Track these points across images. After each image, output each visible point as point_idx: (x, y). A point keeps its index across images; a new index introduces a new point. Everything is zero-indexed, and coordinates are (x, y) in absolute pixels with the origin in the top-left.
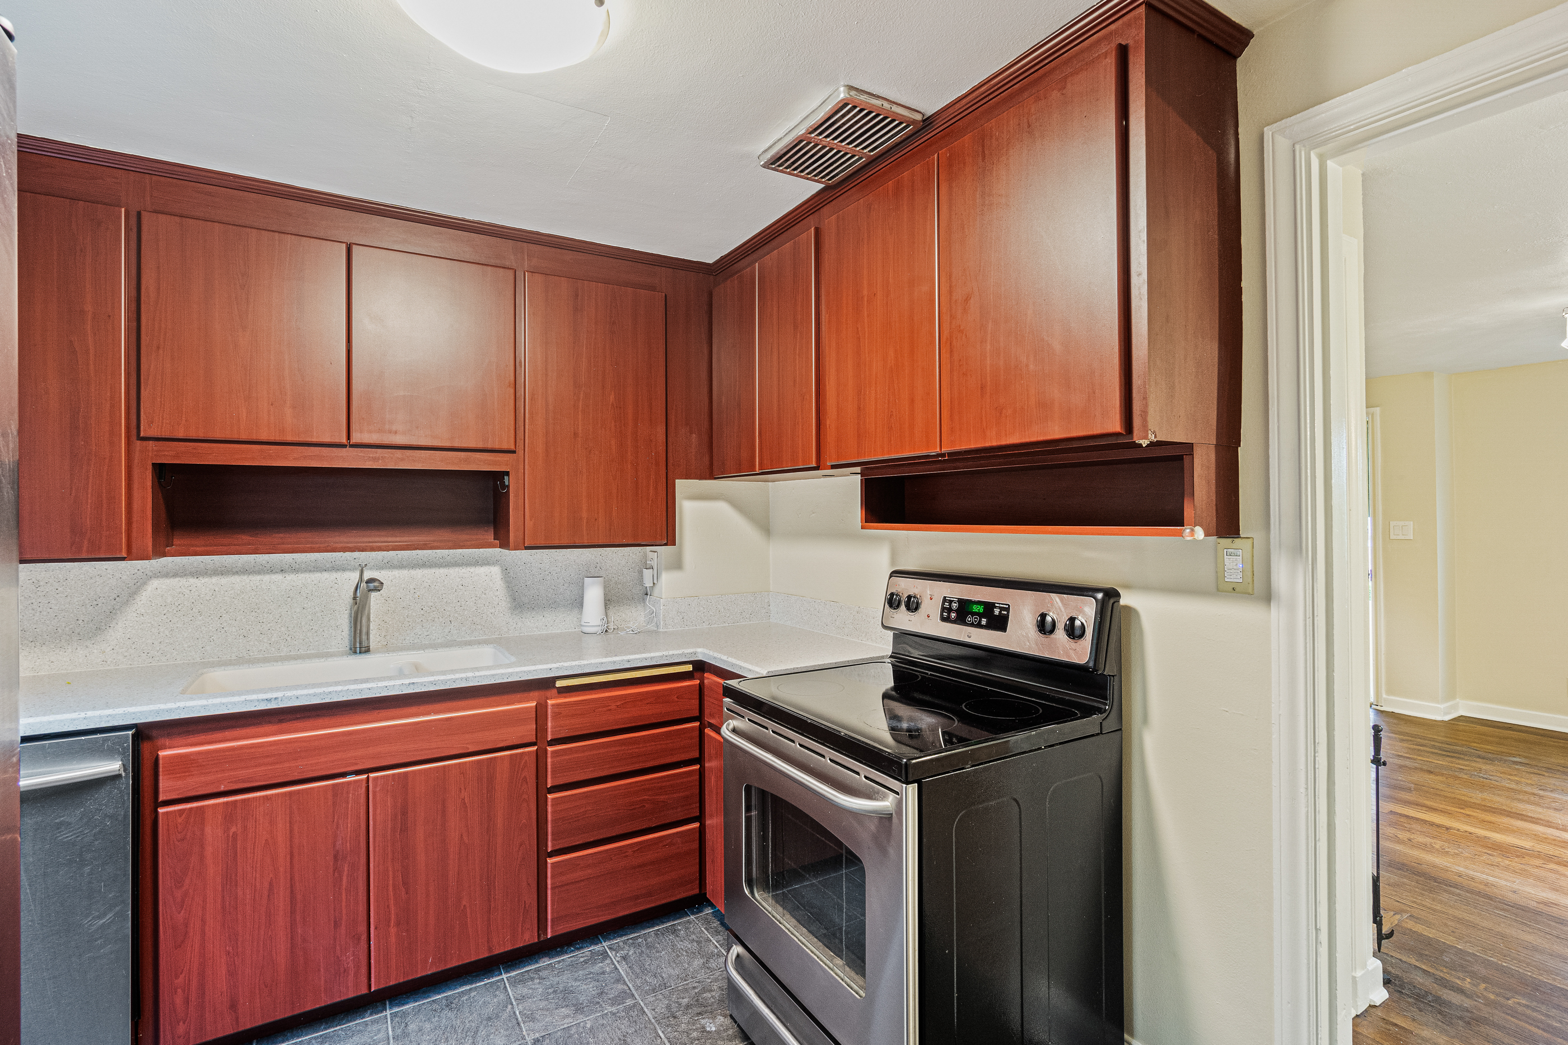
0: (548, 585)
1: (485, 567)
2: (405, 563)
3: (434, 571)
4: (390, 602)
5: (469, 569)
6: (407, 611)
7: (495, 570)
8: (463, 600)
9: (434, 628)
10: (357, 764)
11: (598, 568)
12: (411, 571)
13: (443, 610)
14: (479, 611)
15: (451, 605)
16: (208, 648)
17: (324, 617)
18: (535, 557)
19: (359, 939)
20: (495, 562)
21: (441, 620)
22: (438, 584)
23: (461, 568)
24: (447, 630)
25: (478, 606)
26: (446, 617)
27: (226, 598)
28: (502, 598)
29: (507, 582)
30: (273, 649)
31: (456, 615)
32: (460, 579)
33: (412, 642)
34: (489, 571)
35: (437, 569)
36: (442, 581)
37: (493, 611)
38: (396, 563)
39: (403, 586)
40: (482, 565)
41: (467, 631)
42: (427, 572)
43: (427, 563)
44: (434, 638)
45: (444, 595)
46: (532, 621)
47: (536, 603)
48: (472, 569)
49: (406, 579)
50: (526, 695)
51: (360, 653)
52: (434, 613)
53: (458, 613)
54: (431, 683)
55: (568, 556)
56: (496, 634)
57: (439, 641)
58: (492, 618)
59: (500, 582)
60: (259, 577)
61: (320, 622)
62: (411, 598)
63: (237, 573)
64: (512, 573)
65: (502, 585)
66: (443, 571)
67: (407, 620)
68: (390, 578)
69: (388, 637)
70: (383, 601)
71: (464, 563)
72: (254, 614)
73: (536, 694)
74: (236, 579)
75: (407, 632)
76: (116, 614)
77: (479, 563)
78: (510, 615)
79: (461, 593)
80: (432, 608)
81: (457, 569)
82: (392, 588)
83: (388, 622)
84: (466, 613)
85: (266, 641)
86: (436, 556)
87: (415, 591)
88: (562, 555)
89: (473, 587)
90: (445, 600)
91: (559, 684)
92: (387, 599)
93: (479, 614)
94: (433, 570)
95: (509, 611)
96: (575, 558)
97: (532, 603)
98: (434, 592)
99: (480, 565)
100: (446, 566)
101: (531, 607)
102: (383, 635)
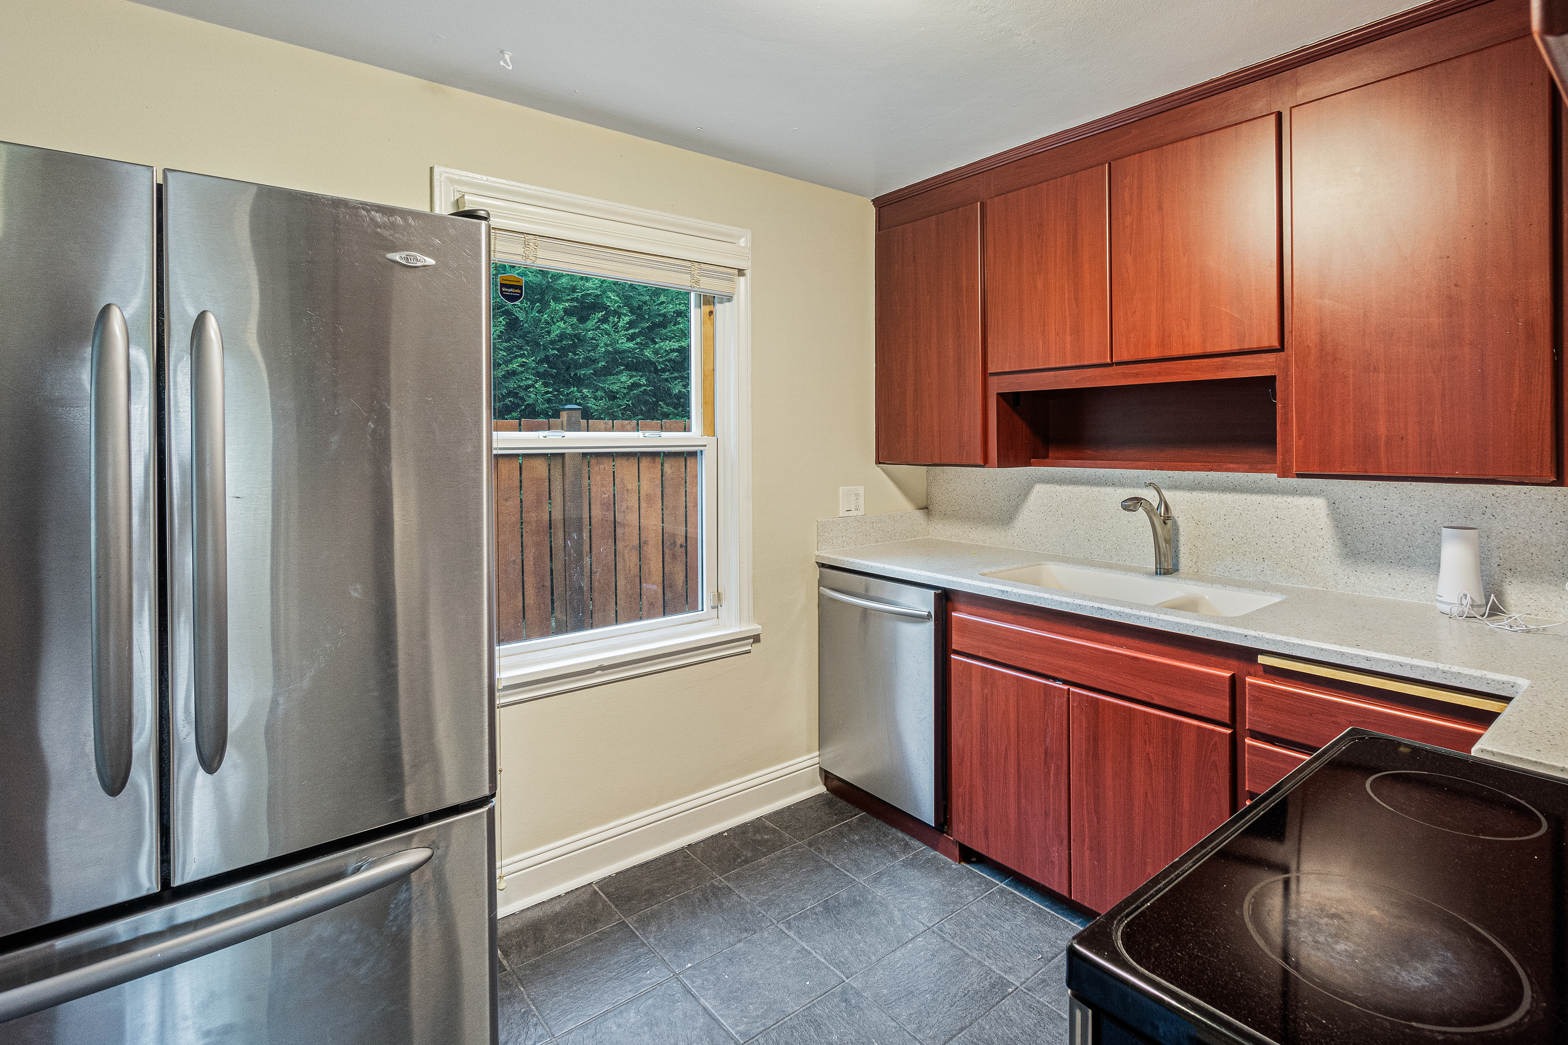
0: (1397, 532)
1: (1306, 498)
2: (1215, 485)
3: (1245, 497)
4: (1201, 526)
5: (1285, 498)
6: (1217, 539)
7: (1319, 504)
8: (1278, 536)
9: (1245, 563)
10: (1060, 672)
11: (1489, 514)
12: (1221, 494)
13: (1255, 544)
14: (1298, 552)
15: (1264, 540)
16: (1066, 545)
17: (1144, 532)
18: (1377, 489)
19: (1062, 841)
20: (1319, 492)
21: (1253, 555)
22: (1250, 513)
23: (1276, 496)
24: (1259, 569)
25: (1297, 545)
26: (1259, 552)
27: (1077, 505)
28: (1328, 541)
29: (1336, 520)
30: (1108, 556)
31: (1270, 553)
32: (1275, 510)
33: (1221, 574)
34: (1311, 503)
35: (1249, 495)
36: (1254, 509)
37: (1316, 555)
38: (1206, 484)
39: (1213, 510)
40: (1301, 495)
41: (1283, 574)
42: (1237, 498)
43: (1238, 487)
44: (1245, 574)
45: (1256, 526)
46: (1371, 578)
47: (1377, 554)
48: (1290, 499)
49: (1216, 503)
50: (1221, 660)
51: (1160, 574)
52: (1245, 545)
53: (1272, 550)
54: (1117, 613)
55: (1432, 492)
56: (1320, 584)
57: (1251, 579)
58: (1315, 563)
59: (1326, 519)
60: (1097, 489)
61: (1141, 537)
62: (1221, 524)
63: (1083, 484)
64: (1342, 510)
65: (1329, 523)
66: (1255, 498)
67: (1217, 548)
68: (1201, 501)
69: (1199, 564)
70: (1195, 524)
71: (1280, 490)
72: (1094, 521)
73: (1234, 663)
74: (1083, 489)
75: (1217, 562)
76: (1018, 508)
77: (1298, 492)
78: (1339, 564)
79: (1276, 527)
80: (1243, 539)
81: (1271, 497)
82: (1202, 512)
83: (1199, 547)
84: (1281, 552)
85: (1102, 547)
86: (1247, 479)
87: (1225, 517)
88: (1420, 489)
89: (1290, 521)
90: (1258, 533)
91: (1262, 659)
92: (1198, 523)
93: (1297, 556)
94: (1243, 496)
95: (1338, 559)
96: (1444, 496)
97: (1372, 553)
98: (1245, 521)
99: (1299, 494)
100: (1258, 492)
101: (1370, 559)
102: (1194, 561)
